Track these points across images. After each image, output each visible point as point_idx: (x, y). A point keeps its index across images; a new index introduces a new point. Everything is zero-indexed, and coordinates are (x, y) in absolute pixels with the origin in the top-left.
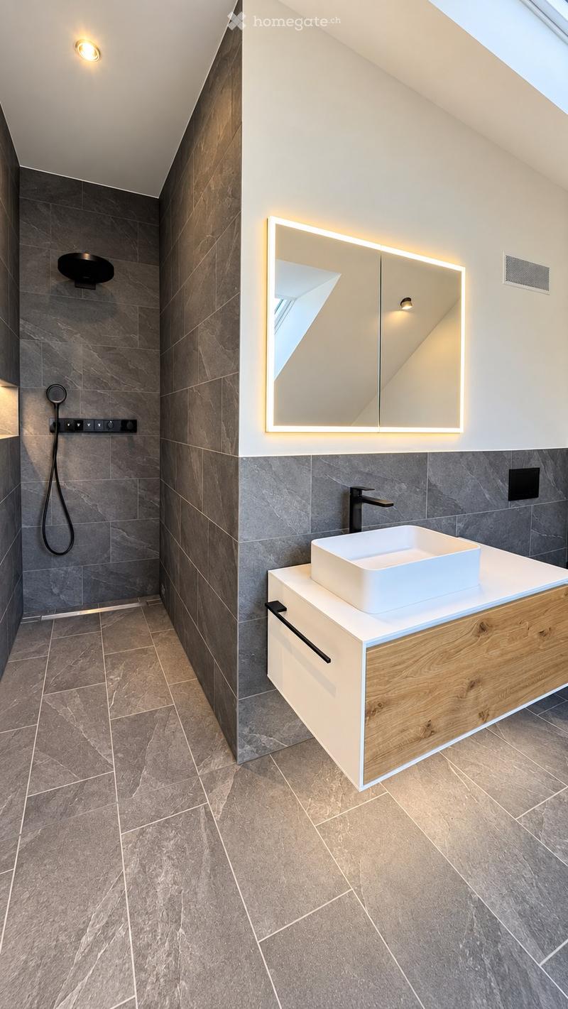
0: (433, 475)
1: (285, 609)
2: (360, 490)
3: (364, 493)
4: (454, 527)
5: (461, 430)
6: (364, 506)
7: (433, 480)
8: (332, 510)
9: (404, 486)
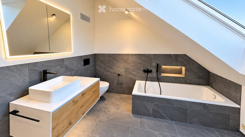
0: (66, 63)
1: (18, 112)
2: (46, 71)
3: (47, 71)
4: (72, 74)
5: (72, 52)
6: (48, 74)
7: (66, 64)
8: (36, 77)
9: (58, 67)
